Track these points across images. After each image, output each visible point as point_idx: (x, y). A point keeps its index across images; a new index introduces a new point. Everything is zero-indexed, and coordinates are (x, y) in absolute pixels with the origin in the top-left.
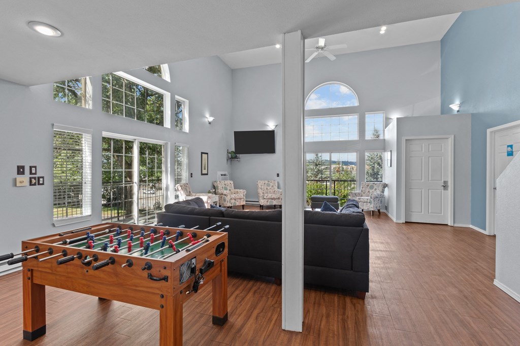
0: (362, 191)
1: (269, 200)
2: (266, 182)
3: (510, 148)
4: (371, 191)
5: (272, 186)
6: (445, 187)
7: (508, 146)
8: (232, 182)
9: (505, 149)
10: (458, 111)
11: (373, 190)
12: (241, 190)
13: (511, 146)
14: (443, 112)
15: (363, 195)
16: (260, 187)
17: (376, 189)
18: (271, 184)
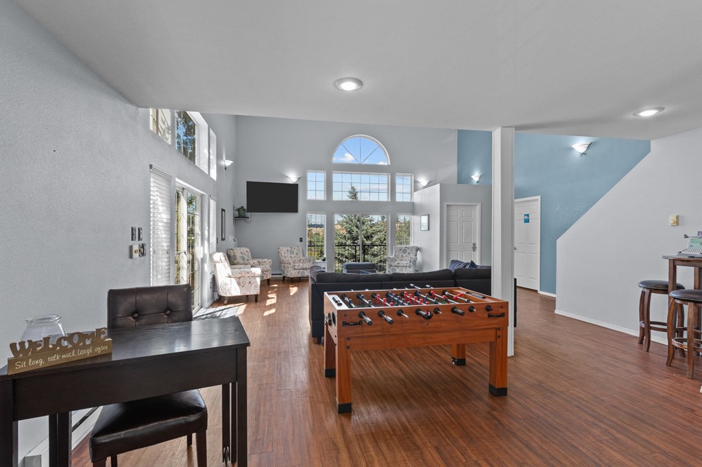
0: (395, 256)
1: (301, 271)
2: (289, 249)
3: (526, 217)
4: (404, 255)
5: (297, 254)
6: (474, 248)
7: (525, 215)
8: (248, 250)
9: (523, 217)
10: (478, 182)
11: (407, 254)
12: (265, 260)
13: (528, 215)
14: (459, 182)
15: (397, 259)
16: (284, 255)
17: (409, 253)
18: (295, 251)
